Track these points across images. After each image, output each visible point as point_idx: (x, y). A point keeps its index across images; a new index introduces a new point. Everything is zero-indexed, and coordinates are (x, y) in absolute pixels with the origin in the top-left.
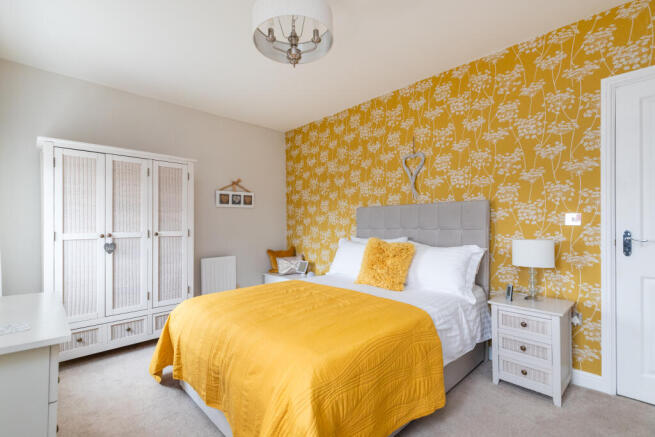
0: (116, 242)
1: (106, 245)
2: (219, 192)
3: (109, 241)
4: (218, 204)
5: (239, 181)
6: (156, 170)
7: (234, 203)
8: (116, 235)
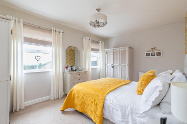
0: (114, 66)
1: (112, 66)
2: (146, 53)
3: (113, 66)
4: (146, 56)
5: (155, 48)
6: (120, 51)
7: (152, 55)
8: (114, 65)
